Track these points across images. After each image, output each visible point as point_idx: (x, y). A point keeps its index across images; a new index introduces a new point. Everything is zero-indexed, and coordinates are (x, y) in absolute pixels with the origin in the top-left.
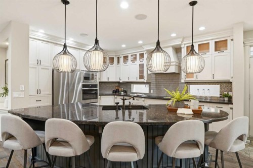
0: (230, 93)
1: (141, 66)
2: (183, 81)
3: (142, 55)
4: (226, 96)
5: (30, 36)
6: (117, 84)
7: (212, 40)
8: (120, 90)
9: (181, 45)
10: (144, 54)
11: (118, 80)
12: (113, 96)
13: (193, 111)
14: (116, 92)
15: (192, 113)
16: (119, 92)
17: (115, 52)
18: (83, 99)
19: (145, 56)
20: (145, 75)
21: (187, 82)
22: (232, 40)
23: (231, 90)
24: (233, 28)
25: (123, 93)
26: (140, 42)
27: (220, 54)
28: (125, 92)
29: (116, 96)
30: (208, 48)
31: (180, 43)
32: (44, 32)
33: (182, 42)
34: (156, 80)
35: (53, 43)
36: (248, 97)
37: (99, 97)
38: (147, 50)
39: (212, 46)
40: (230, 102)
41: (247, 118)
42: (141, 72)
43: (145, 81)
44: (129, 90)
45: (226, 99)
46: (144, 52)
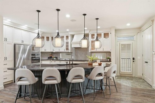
0: (110, 57)
1: (67, 43)
2: (90, 51)
3: (67, 37)
4: (109, 58)
5: (4, 23)
6: (51, 54)
7: (102, 32)
8: (53, 57)
9: (89, 33)
10: (69, 36)
11: (52, 51)
12: (50, 61)
13: (99, 64)
14: (50, 58)
15: (98, 65)
16: (52, 58)
17: (50, 33)
18: (32, 63)
19: (70, 38)
20: (69, 48)
21: (92, 52)
22: (111, 33)
23: (110, 56)
24: (111, 28)
25: (55, 59)
26: (68, 30)
27: (106, 39)
28: (56, 58)
29: (51, 61)
30: (101, 36)
31: (88, 32)
32: (10, 21)
33: (89, 32)
34: (75, 51)
35: (14, 27)
36: (116, 59)
37: (41, 61)
38: (71, 34)
39: (103, 35)
40: (110, 61)
41: (116, 65)
42: (67, 46)
43: (70, 52)
44: (59, 57)
45: (108, 60)
46: (69, 35)
